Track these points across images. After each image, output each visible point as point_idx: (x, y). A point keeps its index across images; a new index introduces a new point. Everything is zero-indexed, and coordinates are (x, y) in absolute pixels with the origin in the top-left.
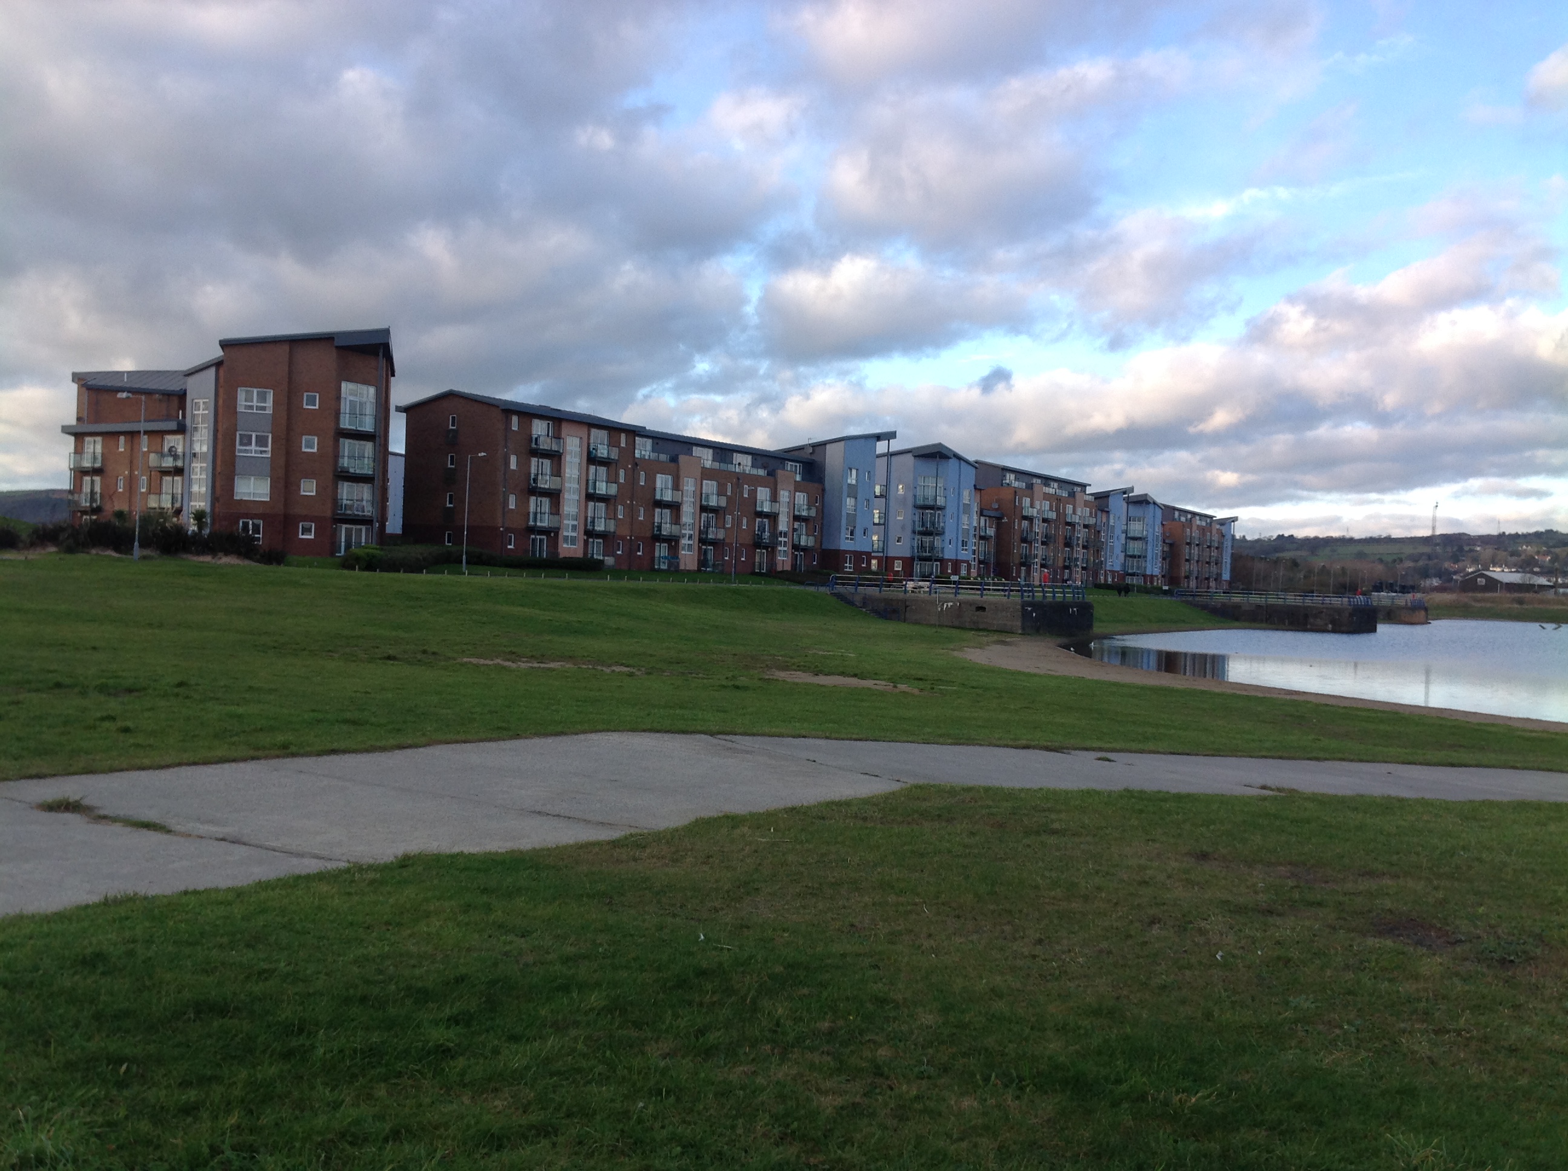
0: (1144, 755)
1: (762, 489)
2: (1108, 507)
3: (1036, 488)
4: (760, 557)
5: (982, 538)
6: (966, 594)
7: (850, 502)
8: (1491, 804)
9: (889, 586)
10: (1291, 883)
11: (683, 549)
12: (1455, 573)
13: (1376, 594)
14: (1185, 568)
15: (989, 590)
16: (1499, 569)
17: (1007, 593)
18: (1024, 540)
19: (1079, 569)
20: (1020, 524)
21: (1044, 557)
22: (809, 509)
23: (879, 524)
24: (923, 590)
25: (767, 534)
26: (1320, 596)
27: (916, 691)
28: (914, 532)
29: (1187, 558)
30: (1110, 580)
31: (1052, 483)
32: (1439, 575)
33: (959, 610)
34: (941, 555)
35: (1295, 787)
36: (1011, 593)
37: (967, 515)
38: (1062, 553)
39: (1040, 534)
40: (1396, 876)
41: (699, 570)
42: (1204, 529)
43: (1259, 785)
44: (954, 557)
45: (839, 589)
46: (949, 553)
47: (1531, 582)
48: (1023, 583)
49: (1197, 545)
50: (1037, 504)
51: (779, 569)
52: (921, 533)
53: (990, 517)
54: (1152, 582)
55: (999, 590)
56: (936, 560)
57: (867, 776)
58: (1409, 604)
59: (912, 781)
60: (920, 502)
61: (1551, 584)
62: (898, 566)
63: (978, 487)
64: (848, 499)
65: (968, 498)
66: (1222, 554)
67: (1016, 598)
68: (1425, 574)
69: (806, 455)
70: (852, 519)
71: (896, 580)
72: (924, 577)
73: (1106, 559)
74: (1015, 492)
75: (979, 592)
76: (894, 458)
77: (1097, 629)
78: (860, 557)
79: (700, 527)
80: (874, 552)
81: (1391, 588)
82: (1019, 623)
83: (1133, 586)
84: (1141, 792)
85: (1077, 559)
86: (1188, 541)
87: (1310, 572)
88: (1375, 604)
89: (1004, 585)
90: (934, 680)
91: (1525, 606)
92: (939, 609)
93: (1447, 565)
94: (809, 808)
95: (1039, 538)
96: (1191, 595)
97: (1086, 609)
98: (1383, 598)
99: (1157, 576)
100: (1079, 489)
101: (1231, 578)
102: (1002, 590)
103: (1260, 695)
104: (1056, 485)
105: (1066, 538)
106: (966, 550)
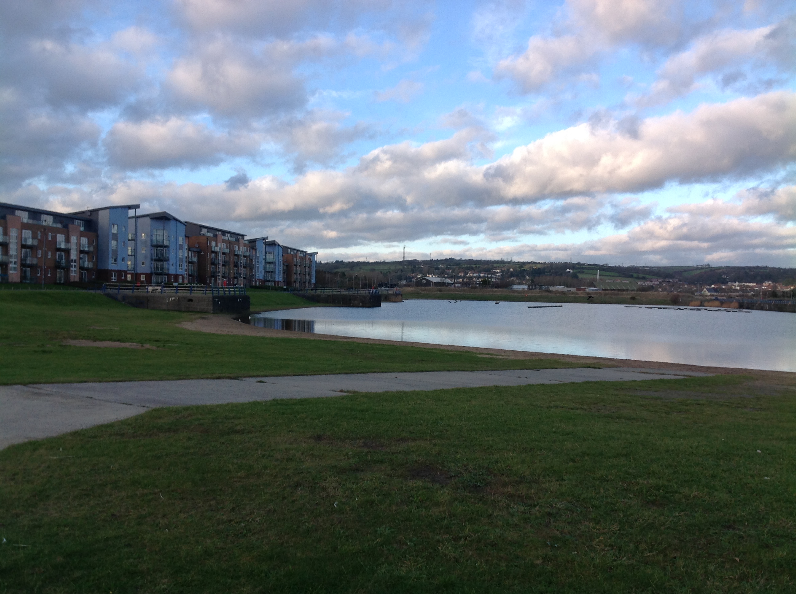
0: (280, 378)
1: (61, 235)
2: (255, 247)
3: (219, 237)
4: (60, 274)
5: (190, 262)
6: (182, 293)
7: (113, 243)
8: (445, 391)
9: (138, 289)
10: (366, 450)
11: (11, 270)
12: (413, 278)
13: (380, 288)
14: (294, 277)
15: (194, 290)
16: (431, 276)
17: (204, 292)
18: (213, 264)
19: (242, 279)
20: (210, 255)
21: (224, 273)
22: (89, 247)
23: (131, 255)
24: (158, 291)
25: (63, 261)
26: (356, 290)
27: (154, 348)
28: (152, 260)
29: (295, 272)
30: (258, 284)
31: (227, 234)
32: (406, 279)
33: (178, 302)
34: (167, 272)
35: (356, 390)
36: (207, 292)
37: (181, 251)
38: (233, 270)
39: (221, 261)
40: (414, 440)
41: (21, 282)
42: (302, 258)
43: (339, 390)
44: (174, 273)
45: (109, 291)
46: (172, 271)
47: (444, 282)
48: (213, 286)
49: (299, 266)
50: (219, 245)
51: (72, 280)
52: (155, 260)
53: (194, 251)
54: (278, 285)
55: (200, 290)
56: (165, 275)
57: (125, 405)
58: (394, 293)
59: (153, 406)
60: (155, 243)
61: (452, 282)
62: (143, 278)
63: (187, 236)
64: (113, 242)
65: (182, 241)
66: (311, 270)
67: (209, 295)
68: (400, 279)
69: (86, 216)
70: (115, 252)
71: (143, 286)
72: (158, 284)
73: (255, 273)
74: (207, 239)
75: (189, 292)
76: (140, 220)
77: (252, 309)
78: (119, 273)
79: (21, 256)
80: (128, 270)
81: (386, 285)
82: (212, 308)
83: (269, 286)
84: (282, 400)
85: (241, 274)
86: (295, 264)
87: (351, 278)
88: (380, 293)
89: (203, 287)
90: (165, 341)
91: (442, 293)
92: (167, 301)
93: (410, 274)
94: (86, 430)
95: (221, 262)
96: (297, 291)
97: (246, 300)
98: (383, 290)
99: (280, 281)
100: (241, 237)
101: (315, 282)
102: (202, 290)
103: (332, 340)
104: (229, 235)
105: (235, 262)
106: (181, 269)
